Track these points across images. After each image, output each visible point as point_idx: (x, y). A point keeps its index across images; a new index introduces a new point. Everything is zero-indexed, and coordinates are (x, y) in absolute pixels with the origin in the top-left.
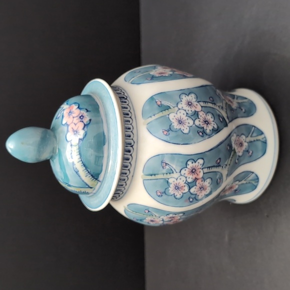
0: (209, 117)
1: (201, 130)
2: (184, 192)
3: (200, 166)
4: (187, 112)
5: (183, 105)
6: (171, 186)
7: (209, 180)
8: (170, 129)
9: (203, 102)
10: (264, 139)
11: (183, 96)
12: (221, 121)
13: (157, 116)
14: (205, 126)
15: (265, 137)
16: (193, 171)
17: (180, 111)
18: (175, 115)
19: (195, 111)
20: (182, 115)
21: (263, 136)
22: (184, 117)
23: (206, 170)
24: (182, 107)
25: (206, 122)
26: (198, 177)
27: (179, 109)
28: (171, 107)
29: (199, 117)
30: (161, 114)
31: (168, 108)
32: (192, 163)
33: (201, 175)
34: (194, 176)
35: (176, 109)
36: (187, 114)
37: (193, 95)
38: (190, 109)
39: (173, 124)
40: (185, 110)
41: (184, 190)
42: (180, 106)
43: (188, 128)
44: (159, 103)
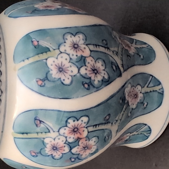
0: (99, 65)
1: (88, 81)
2: (64, 152)
3: (84, 125)
4: (71, 57)
5: (67, 47)
6: (48, 146)
7: (94, 139)
8: (46, 78)
9: (93, 45)
10: (162, 90)
11: (68, 37)
12: (114, 70)
13: (31, 60)
14: (93, 76)
15: (162, 88)
16: (75, 130)
17: (62, 55)
18: (56, 60)
19: (82, 56)
20: (63, 60)
21: (160, 87)
22: (67, 64)
23: (91, 129)
24: (65, 50)
25: (95, 71)
26: (80, 137)
27: (61, 53)
28: (51, 49)
29: (87, 64)
30: (37, 58)
31: (47, 50)
32: (74, 121)
33: (85, 134)
34: (77, 136)
35: (57, 52)
36: (71, 59)
37: (81, 36)
38: (75, 54)
39: (51, 72)
40: (68, 55)
41: (64, 150)
42: (62, 49)
43: (70, 78)
44: (36, 43)
